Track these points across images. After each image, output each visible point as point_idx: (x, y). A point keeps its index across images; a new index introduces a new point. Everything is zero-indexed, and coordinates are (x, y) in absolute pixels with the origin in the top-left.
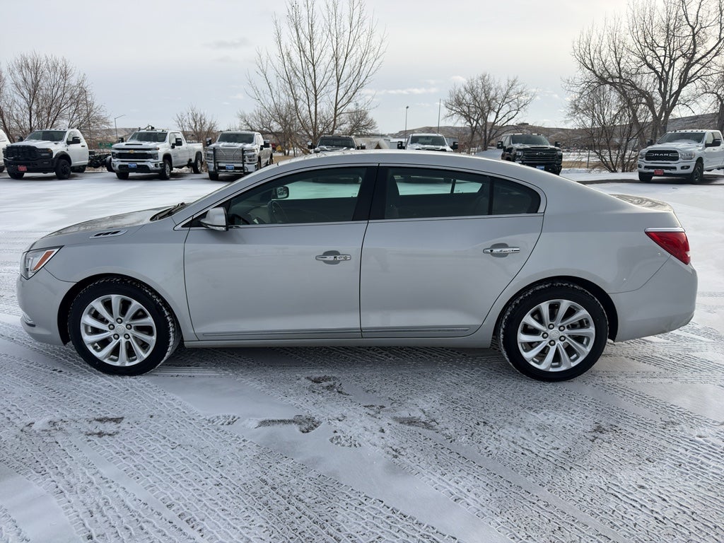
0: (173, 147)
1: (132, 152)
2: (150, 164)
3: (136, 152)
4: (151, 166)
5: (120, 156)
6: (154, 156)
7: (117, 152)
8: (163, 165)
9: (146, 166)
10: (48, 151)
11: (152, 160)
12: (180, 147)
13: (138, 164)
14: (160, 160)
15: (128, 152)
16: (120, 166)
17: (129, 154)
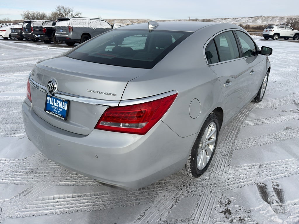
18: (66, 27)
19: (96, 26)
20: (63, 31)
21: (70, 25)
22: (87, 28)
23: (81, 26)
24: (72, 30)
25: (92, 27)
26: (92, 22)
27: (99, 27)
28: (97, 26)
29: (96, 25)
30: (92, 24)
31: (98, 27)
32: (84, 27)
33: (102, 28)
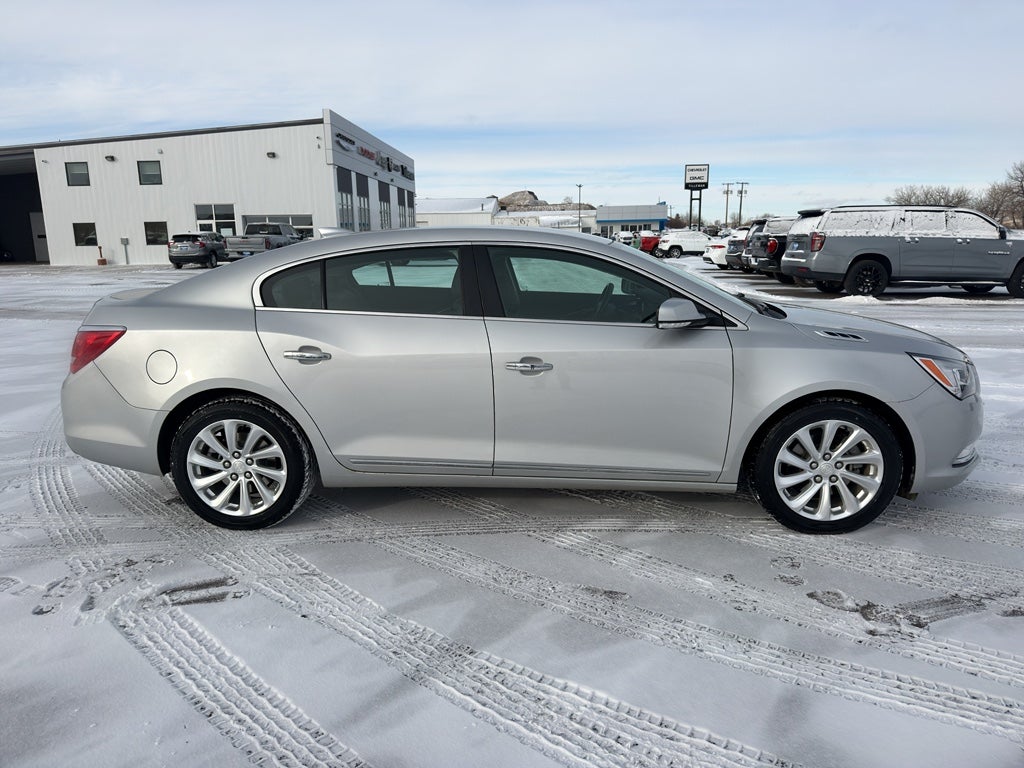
18: (806, 236)
19: (925, 231)
20: (798, 249)
21: (816, 231)
22: (880, 238)
23: (861, 233)
24: (822, 244)
25: (906, 236)
26: (908, 219)
27: (937, 236)
28: (930, 232)
29: (923, 228)
30: (907, 224)
31: (931, 236)
32: (870, 234)
33: (952, 236)
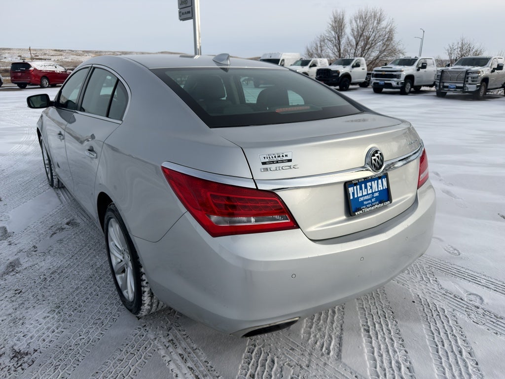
0: (418, 70)
1: (384, 73)
2: (394, 82)
3: (386, 73)
4: (394, 84)
5: (376, 76)
6: (398, 77)
7: (375, 73)
8: (404, 84)
9: (391, 84)
10: (337, 72)
11: (395, 79)
12: (425, 70)
13: (386, 82)
14: (402, 79)
15: (381, 73)
16: (375, 83)
17: (381, 74)
